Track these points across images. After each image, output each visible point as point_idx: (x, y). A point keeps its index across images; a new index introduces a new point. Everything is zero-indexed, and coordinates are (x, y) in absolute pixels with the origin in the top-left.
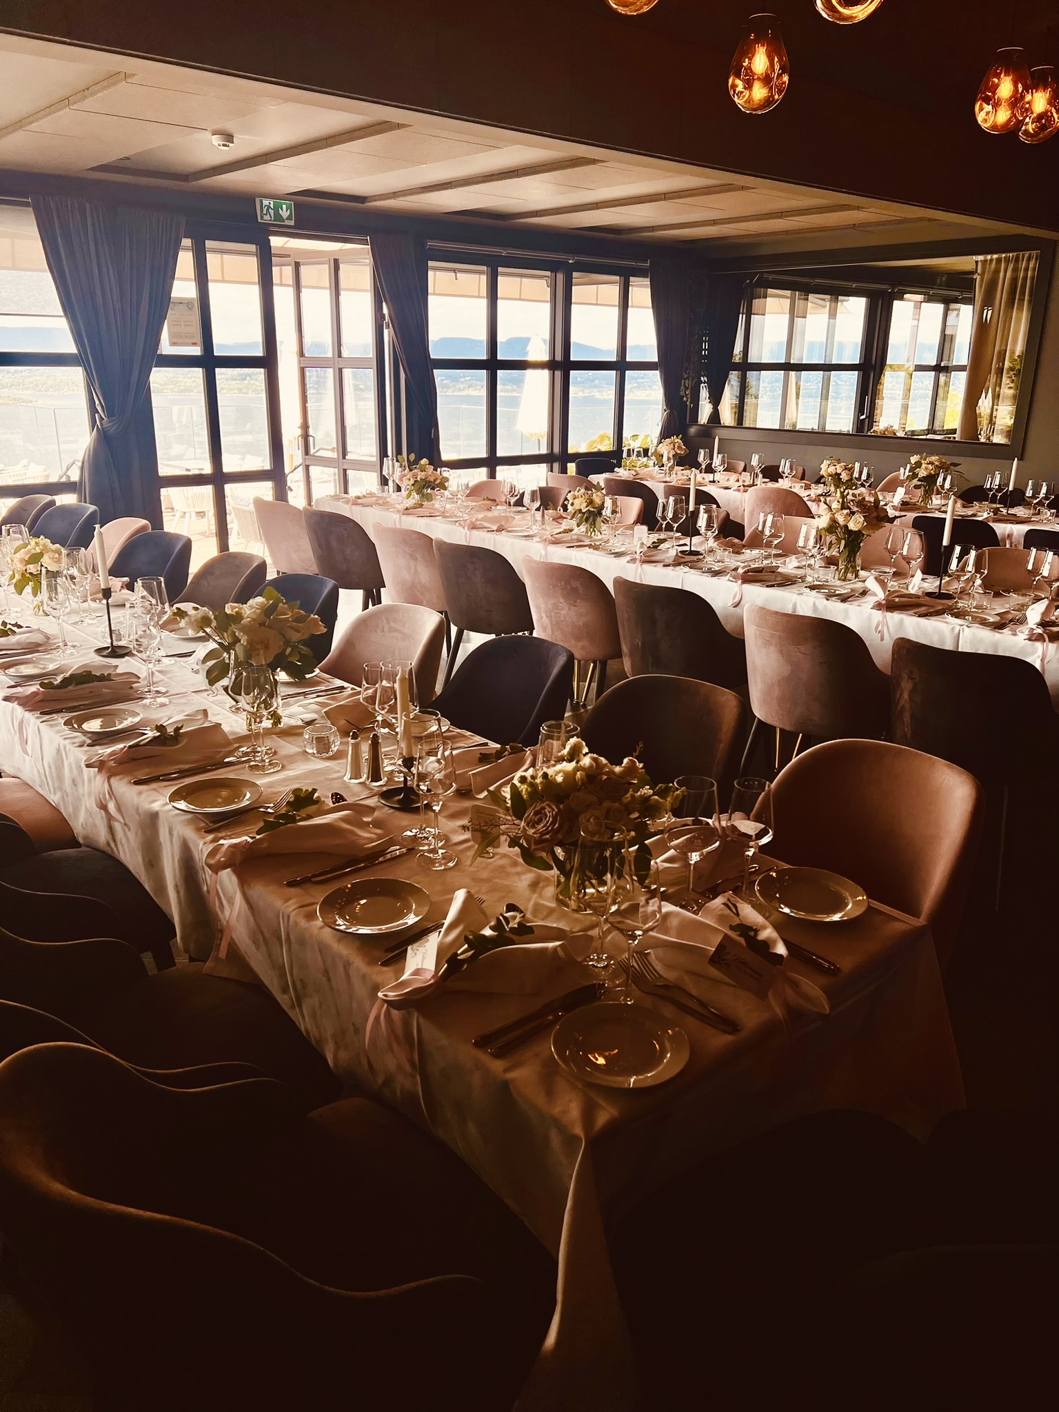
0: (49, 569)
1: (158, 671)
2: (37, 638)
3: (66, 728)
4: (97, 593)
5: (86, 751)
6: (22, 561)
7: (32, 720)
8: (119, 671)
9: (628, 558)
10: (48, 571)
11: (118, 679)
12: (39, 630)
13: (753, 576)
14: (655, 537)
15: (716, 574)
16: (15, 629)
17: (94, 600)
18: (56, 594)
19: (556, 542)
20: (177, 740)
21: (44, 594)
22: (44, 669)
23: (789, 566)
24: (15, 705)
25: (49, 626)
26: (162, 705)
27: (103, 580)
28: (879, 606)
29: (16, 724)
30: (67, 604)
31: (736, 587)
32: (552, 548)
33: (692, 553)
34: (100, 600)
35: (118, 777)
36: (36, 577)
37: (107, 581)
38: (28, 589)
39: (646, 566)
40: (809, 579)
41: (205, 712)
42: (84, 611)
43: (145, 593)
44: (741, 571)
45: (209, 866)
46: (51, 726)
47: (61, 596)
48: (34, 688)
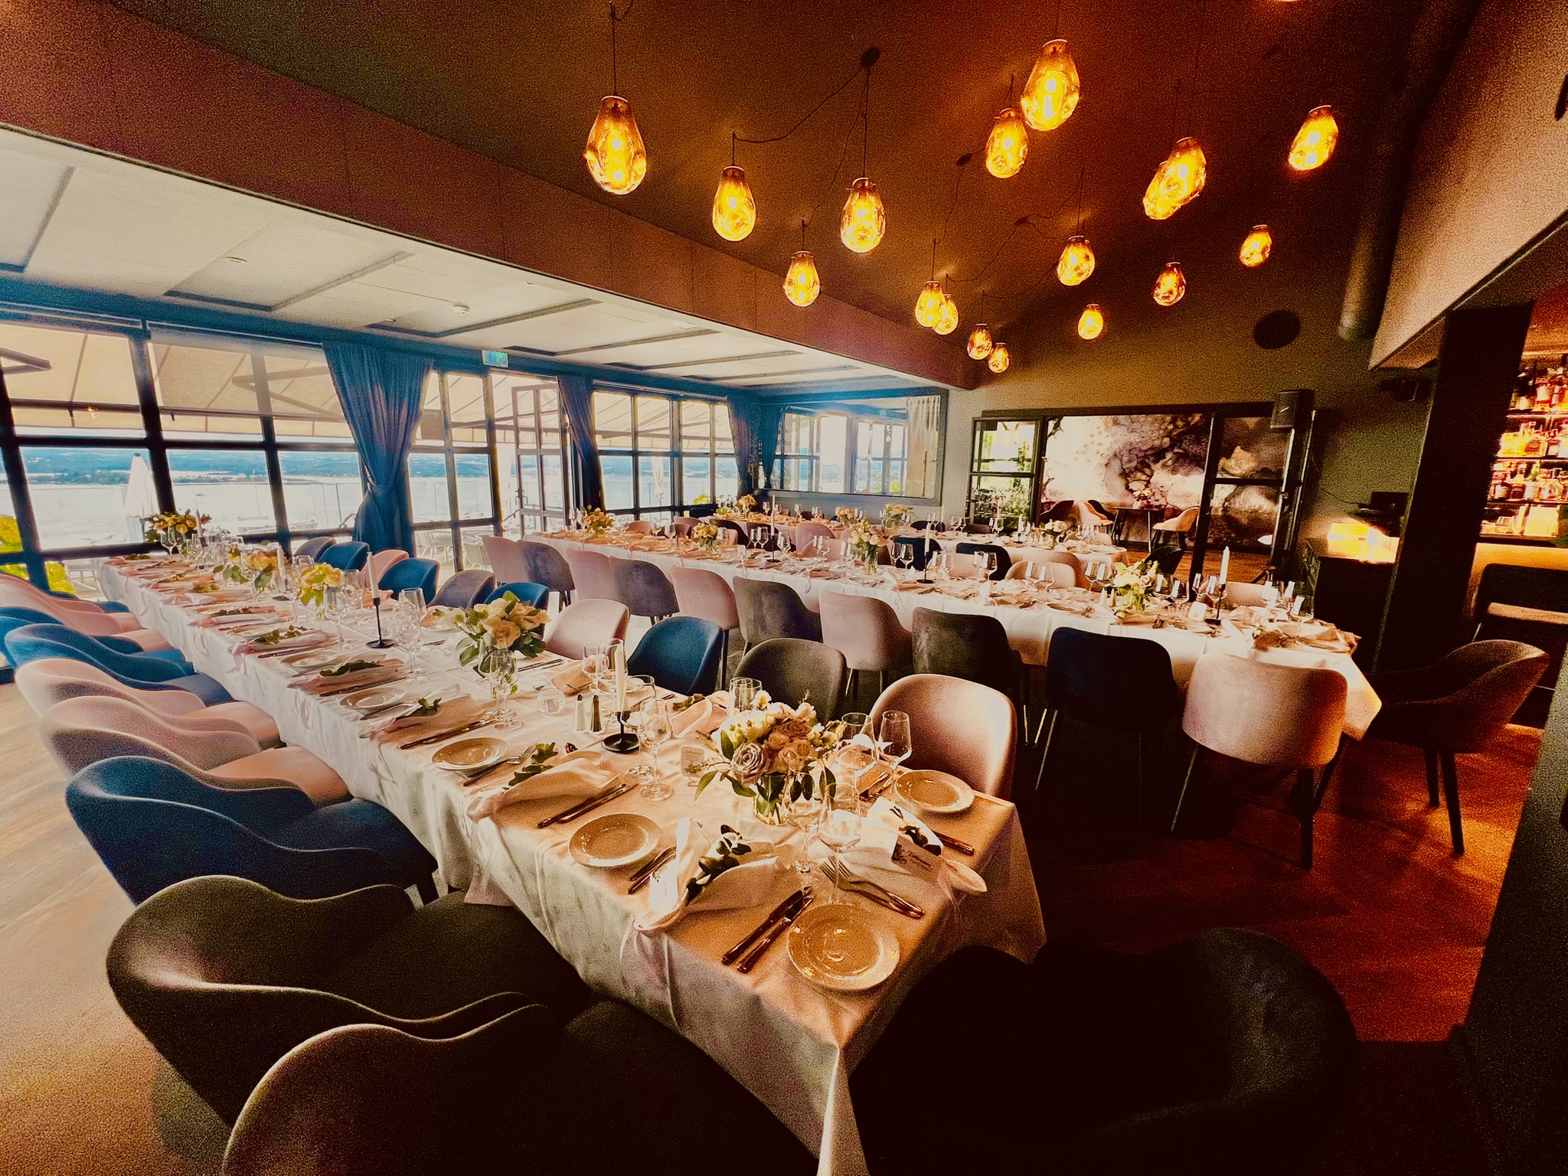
0: (330, 585)
1: (418, 657)
2: (319, 637)
3: (342, 707)
4: (370, 601)
5: (359, 725)
6: (308, 581)
7: (313, 701)
8: (386, 659)
9: (737, 565)
10: (328, 588)
11: (387, 665)
12: (320, 631)
13: (816, 573)
14: (751, 552)
15: (793, 573)
16: (300, 631)
17: (365, 607)
18: (335, 603)
19: (689, 556)
20: (436, 711)
21: (325, 605)
22: (324, 660)
23: (834, 567)
24: (299, 690)
25: (329, 628)
26: (421, 683)
27: (374, 592)
28: (895, 589)
29: (299, 706)
30: (344, 611)
31: (806, 580)
32: (686, 560)
33: (774, 561)
34: (371, 607)
35: (387, 744)
36: (319, 592)
37: (376, 593)
38: (312, 602)
39: (748, 569)
40: (848, 574)
41: (458, 686)
42: (358, 616)
43: (407, 600)
44: (808, 570)
45: (471, 817)
46: (329, 705)
47: (339, 606)
48: (315, 675)
